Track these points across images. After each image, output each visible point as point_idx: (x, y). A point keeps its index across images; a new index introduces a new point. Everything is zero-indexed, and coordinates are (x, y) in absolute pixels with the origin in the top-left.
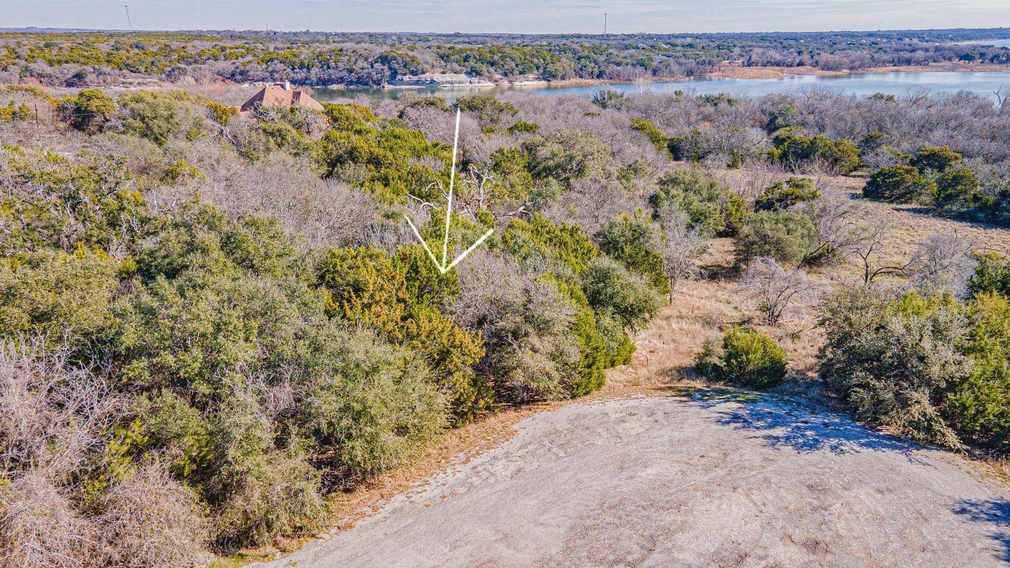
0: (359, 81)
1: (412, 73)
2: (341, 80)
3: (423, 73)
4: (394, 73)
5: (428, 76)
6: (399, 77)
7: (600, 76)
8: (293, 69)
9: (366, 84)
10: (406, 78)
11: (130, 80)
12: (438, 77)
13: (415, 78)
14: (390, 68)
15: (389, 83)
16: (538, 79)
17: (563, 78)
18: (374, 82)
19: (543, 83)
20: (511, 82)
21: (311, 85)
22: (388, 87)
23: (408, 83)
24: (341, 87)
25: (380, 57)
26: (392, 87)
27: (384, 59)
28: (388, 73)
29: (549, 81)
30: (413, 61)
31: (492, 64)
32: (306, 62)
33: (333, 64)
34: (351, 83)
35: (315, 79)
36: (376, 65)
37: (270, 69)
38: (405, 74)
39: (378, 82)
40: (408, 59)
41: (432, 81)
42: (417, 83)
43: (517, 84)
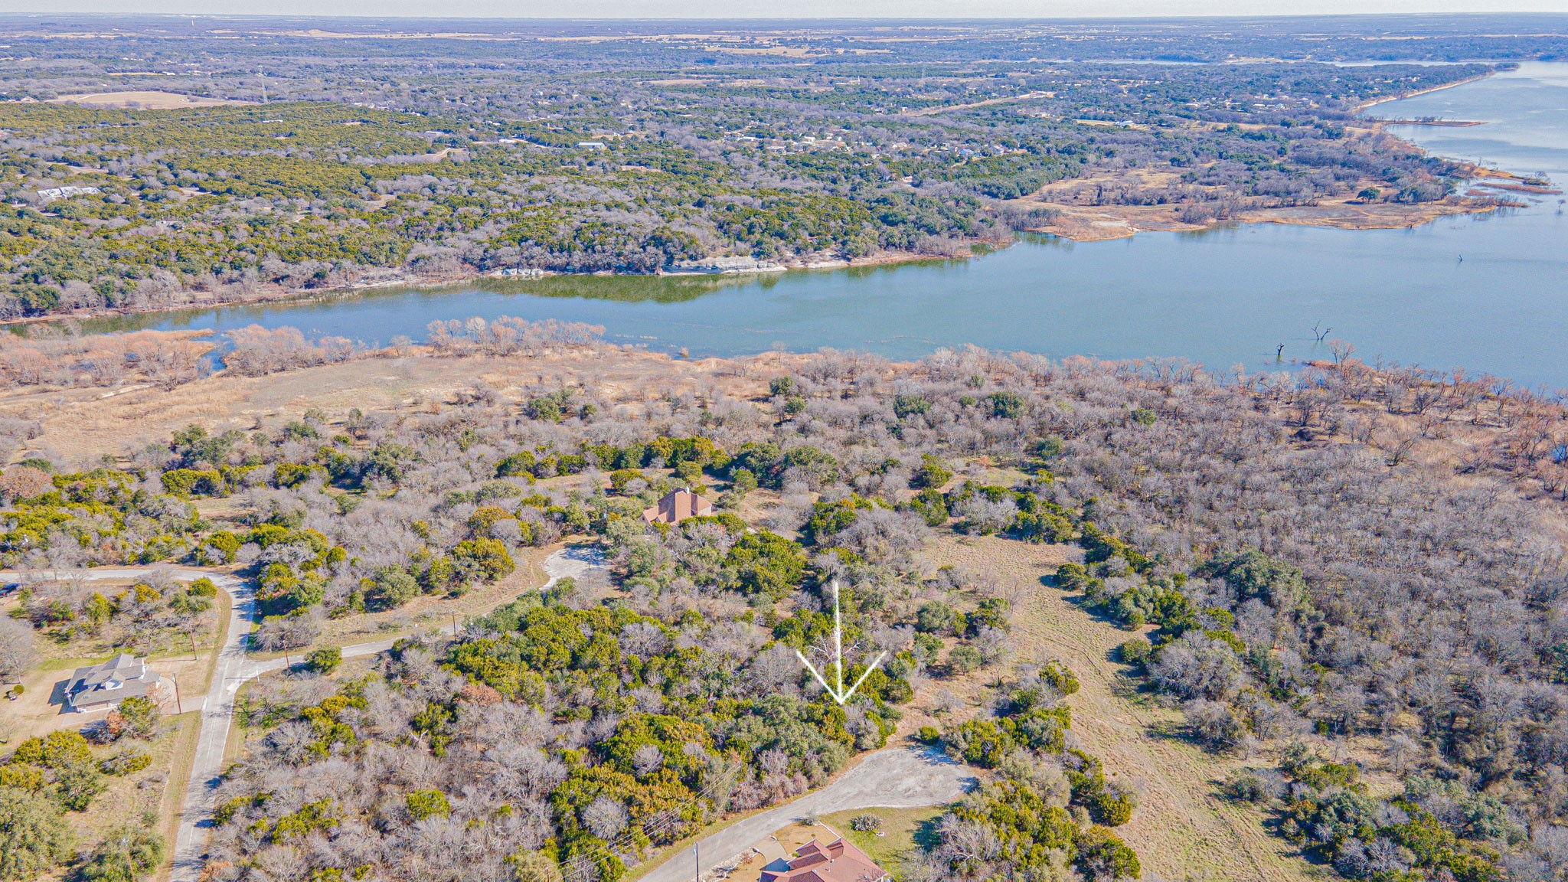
0: (629, 267)
1: (691, 258)
2: (608, 266)
3: (704, 257)
4: (670, 259)
5: (708, 261)
6: (676, 263)
7: (910, 247)
8: (552, 252)
9: (638, 271)
10: (684, 264)
11: (371, 274)
12: (720, 262)
13: (694, 264)
14: (665, 252)
15: (665, 270)
16: (836, 257)
17: (866, 255)
18: (647, 268)
19: (843, 263)
20: (804, 262)
21: (574, 271)
22: (663, 274)
23: (687, 270)
24: (609, 273)
25: (653, 238)
26: (667, 274)
27: (657, 241)
28: (663, 259)
29: (849, 260)
30: (691, 242)
31: (781, 235)
32: (566, 243)
33: (598, 248)
34: (619, 269)
35: (578, 265)
36: (648, 248)
37: (526, 254)
38: (682, 260)
39: (652, 268)
40: (686, 241)
41: (714, 268)
42: (697, 269)
43: (812, 265)
